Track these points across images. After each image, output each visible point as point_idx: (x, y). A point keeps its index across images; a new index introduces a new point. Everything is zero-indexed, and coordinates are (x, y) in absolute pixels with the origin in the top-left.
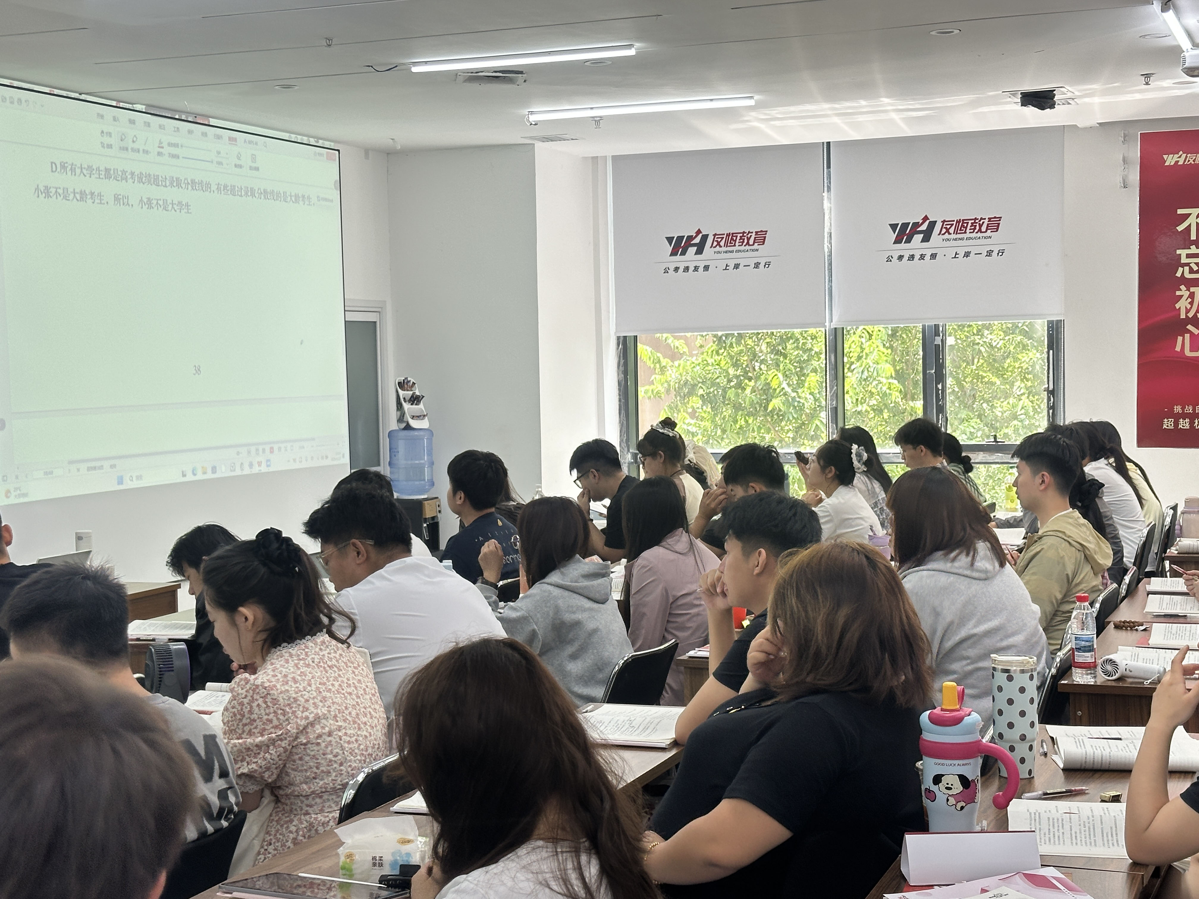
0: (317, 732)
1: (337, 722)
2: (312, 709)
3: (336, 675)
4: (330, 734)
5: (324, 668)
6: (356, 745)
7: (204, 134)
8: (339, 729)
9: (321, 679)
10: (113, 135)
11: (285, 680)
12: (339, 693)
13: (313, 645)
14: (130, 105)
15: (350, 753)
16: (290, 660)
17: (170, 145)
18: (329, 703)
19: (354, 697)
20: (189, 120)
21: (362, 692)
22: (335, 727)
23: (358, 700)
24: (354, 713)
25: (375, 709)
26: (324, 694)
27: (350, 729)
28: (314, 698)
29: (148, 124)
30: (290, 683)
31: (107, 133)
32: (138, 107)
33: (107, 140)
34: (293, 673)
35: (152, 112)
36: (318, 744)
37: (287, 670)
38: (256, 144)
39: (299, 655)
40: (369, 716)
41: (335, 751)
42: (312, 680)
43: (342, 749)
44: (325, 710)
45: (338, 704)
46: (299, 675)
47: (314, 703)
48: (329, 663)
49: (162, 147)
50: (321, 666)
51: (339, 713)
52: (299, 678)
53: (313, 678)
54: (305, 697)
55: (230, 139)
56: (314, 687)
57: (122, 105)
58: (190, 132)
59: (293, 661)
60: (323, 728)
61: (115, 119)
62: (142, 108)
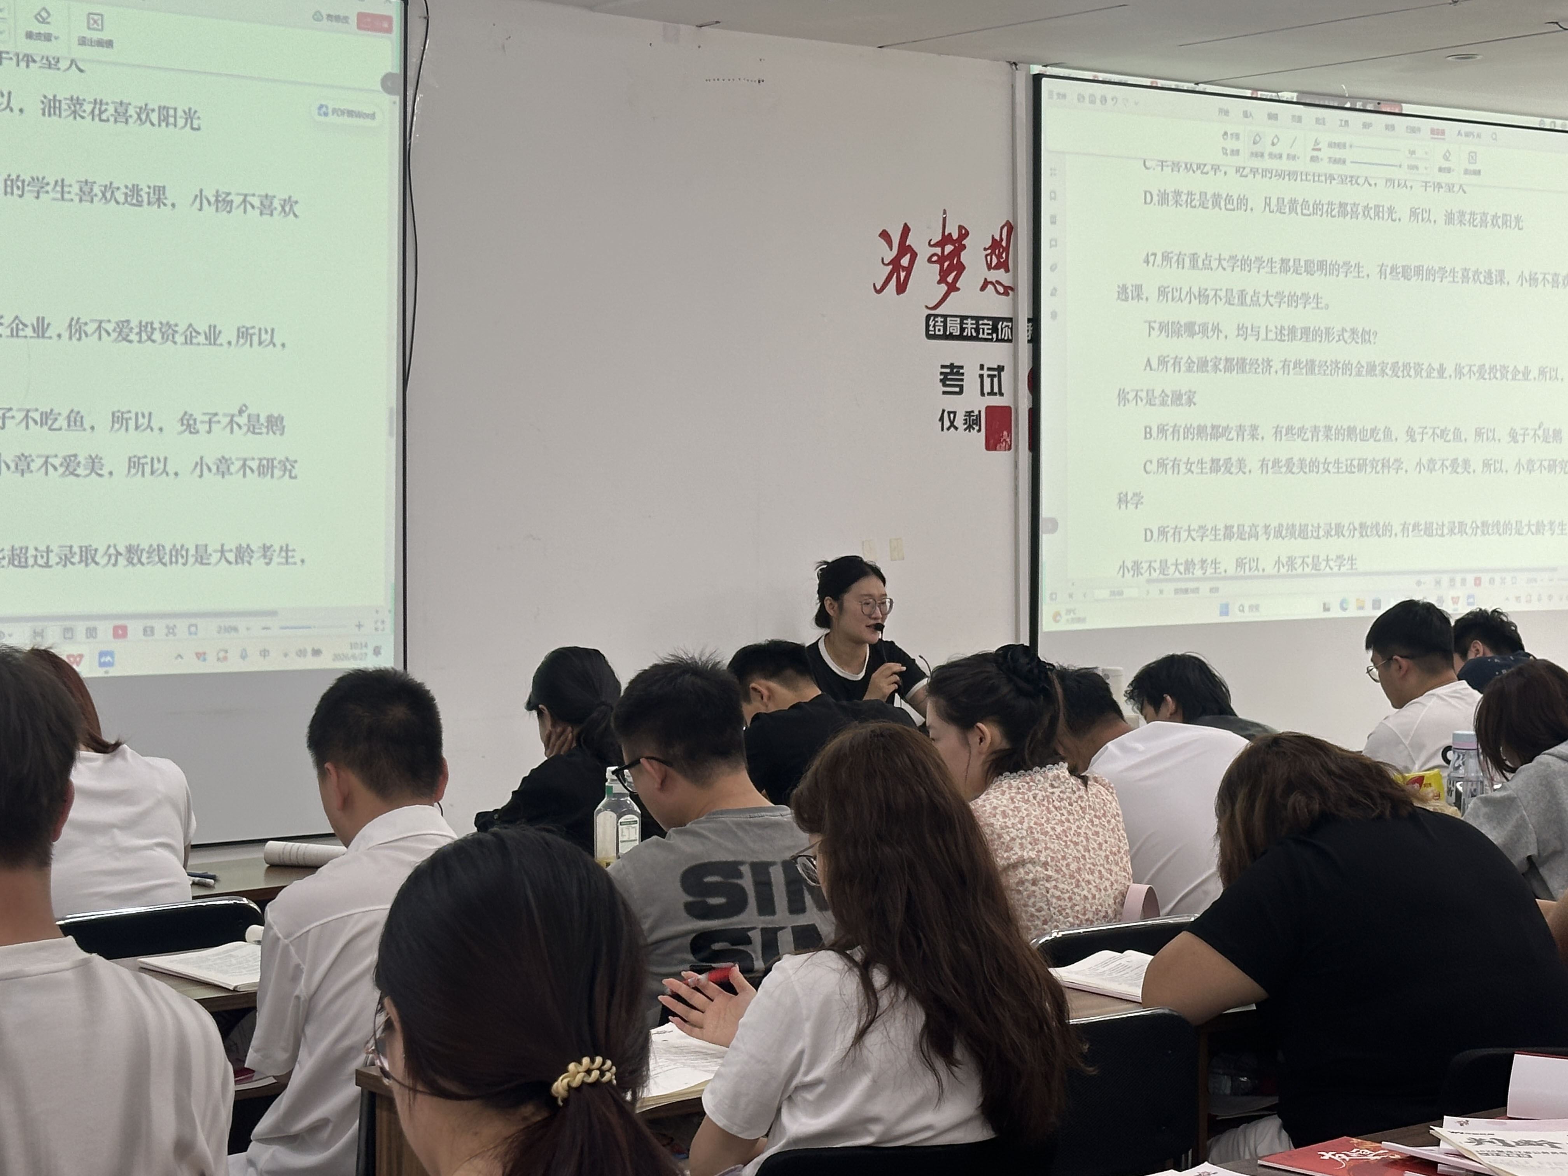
0: (1019, 876)
1: (1047, 870)
2: (1017, 849)
3: (1063, 818)
4: (1034, 882)
5: (1048, 808)
6: (1069, 905)
7: (1390, 127)
8: (1048, 879)
9: (1038, 819)
10: (1241, 137)
11: (994, 812)
12: (1058, 838)
13: (1042, 779)
14: (1274, 94)
15: (1059, 911)
16: (1007, 792)
17: (1330, 145)
18: (1040, 847)
19: (1080, 848)
20: (1369, 108)
21: (1096, 846)
22: (1042, 875)
23: (1086, 854)
24: (1074, 866)
25: (1111, 870)
26: (1036, 836)
27: (1063, 883)
28: (1022, 838)
29: (1298, 119)
30: (998, 816)
31: (1232, 134)
32: (1286, 95)
33: (1231, 144)
34: (1005, 806)
35: (1308, 101)
36: (1019, 892)
37: (999, 802)
38: (1479, 136)
39: (1019, 788)
40: (1097, 874)
41: (1039, 905)
42: (1026, 818)
43: (1048, 904)
44: (1033, 854)
45: (1052, 850)
46: (1011, 810)
47: (1021, 844)
48: (1057, 804)
49: (1319, 150)
50: (1044, 805)
51: (1052, 861)
52: (1011, 813)
53: (1027, 815)
54: (1012, 835)
55: (1433, 131)
56: (1025, 825)
57: (1259, 94)
58: (1366, 125)
59: (1009, 794)
60: (1027, 873)
61: (1246, 115)
62: (1294, 96)
